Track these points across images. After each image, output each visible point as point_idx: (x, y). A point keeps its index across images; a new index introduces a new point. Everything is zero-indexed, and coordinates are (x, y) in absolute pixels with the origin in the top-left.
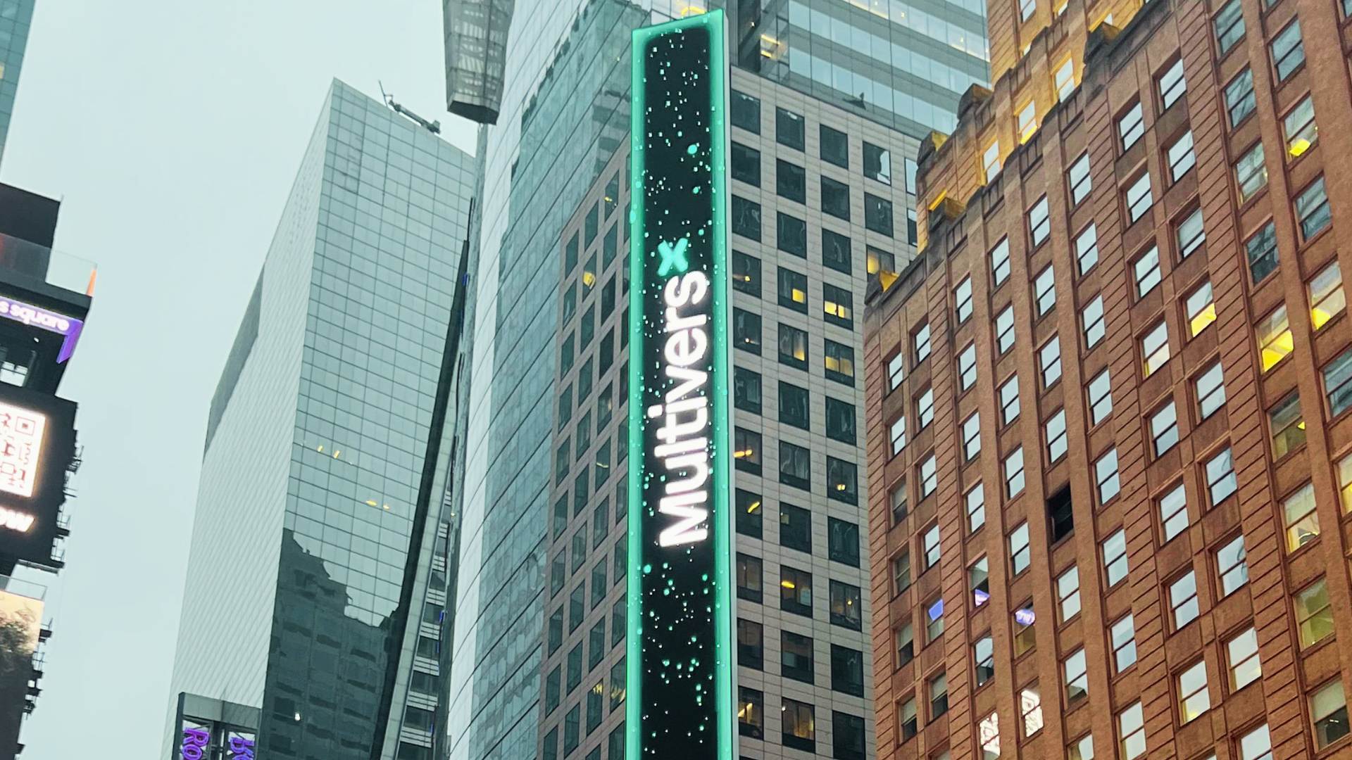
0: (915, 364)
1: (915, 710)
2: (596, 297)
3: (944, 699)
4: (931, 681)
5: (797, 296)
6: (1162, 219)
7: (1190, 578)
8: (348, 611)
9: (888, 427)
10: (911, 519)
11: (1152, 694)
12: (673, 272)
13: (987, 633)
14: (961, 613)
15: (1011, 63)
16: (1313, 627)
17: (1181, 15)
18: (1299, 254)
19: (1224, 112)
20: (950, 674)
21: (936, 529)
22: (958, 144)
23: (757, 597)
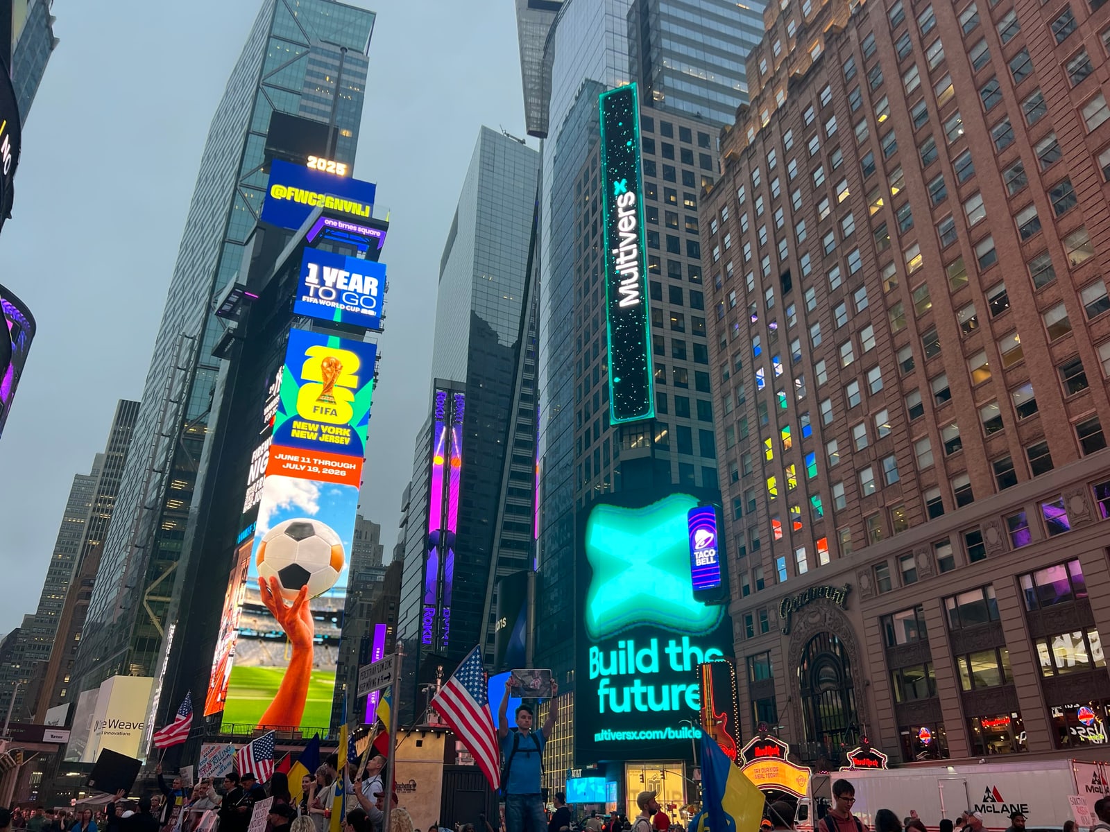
0: (722, 223)
1: (728, 369)
2: (589, 206)
3: (740, 363)
4: (734, 356)
5: (673, 199)
6: (824, 155)
7: (843, 306)
8: (499, 342)
9: (712, 251)
10: (723, 289)
11: (829, 356)
12: (621, 193)
13: (757, 334)
14: (745, 327)
15: (757, 94)
16: (897, 324)
17: (828, 66)
18: (884, 164)
19: (849, 106)
20: (742, 353)
21: (734, 292)
22: (736, 130)
23: (661, 325)
